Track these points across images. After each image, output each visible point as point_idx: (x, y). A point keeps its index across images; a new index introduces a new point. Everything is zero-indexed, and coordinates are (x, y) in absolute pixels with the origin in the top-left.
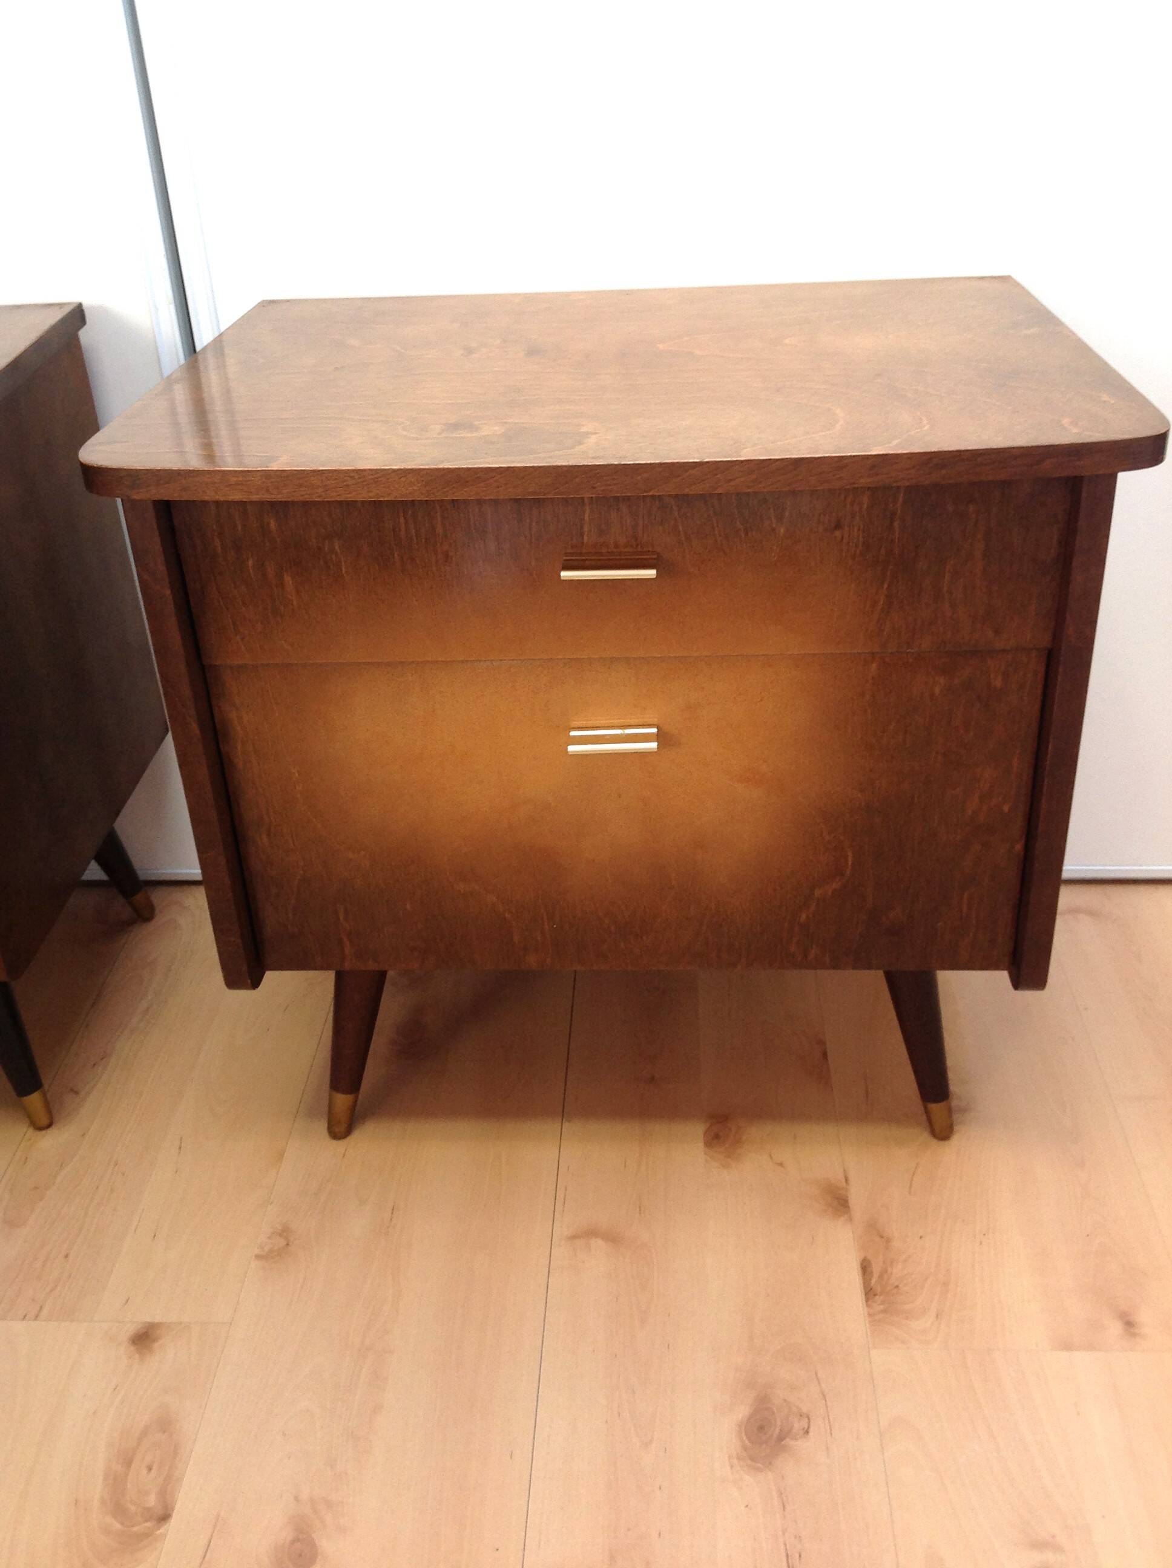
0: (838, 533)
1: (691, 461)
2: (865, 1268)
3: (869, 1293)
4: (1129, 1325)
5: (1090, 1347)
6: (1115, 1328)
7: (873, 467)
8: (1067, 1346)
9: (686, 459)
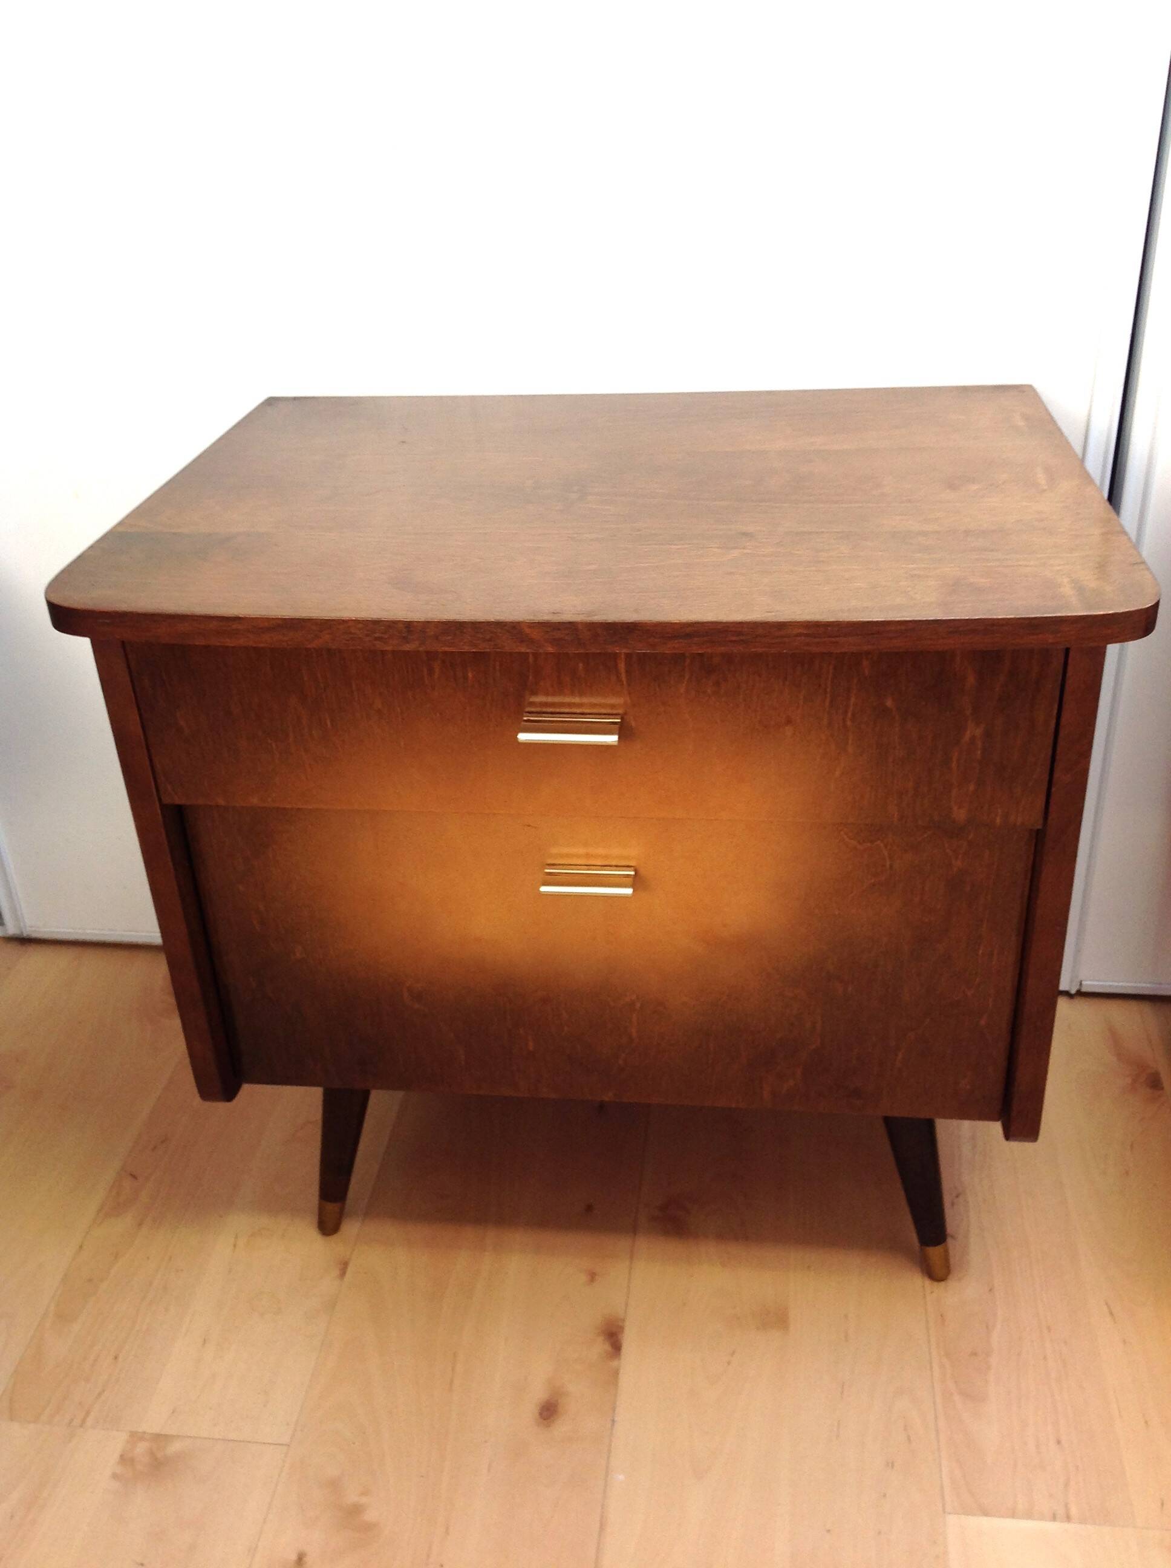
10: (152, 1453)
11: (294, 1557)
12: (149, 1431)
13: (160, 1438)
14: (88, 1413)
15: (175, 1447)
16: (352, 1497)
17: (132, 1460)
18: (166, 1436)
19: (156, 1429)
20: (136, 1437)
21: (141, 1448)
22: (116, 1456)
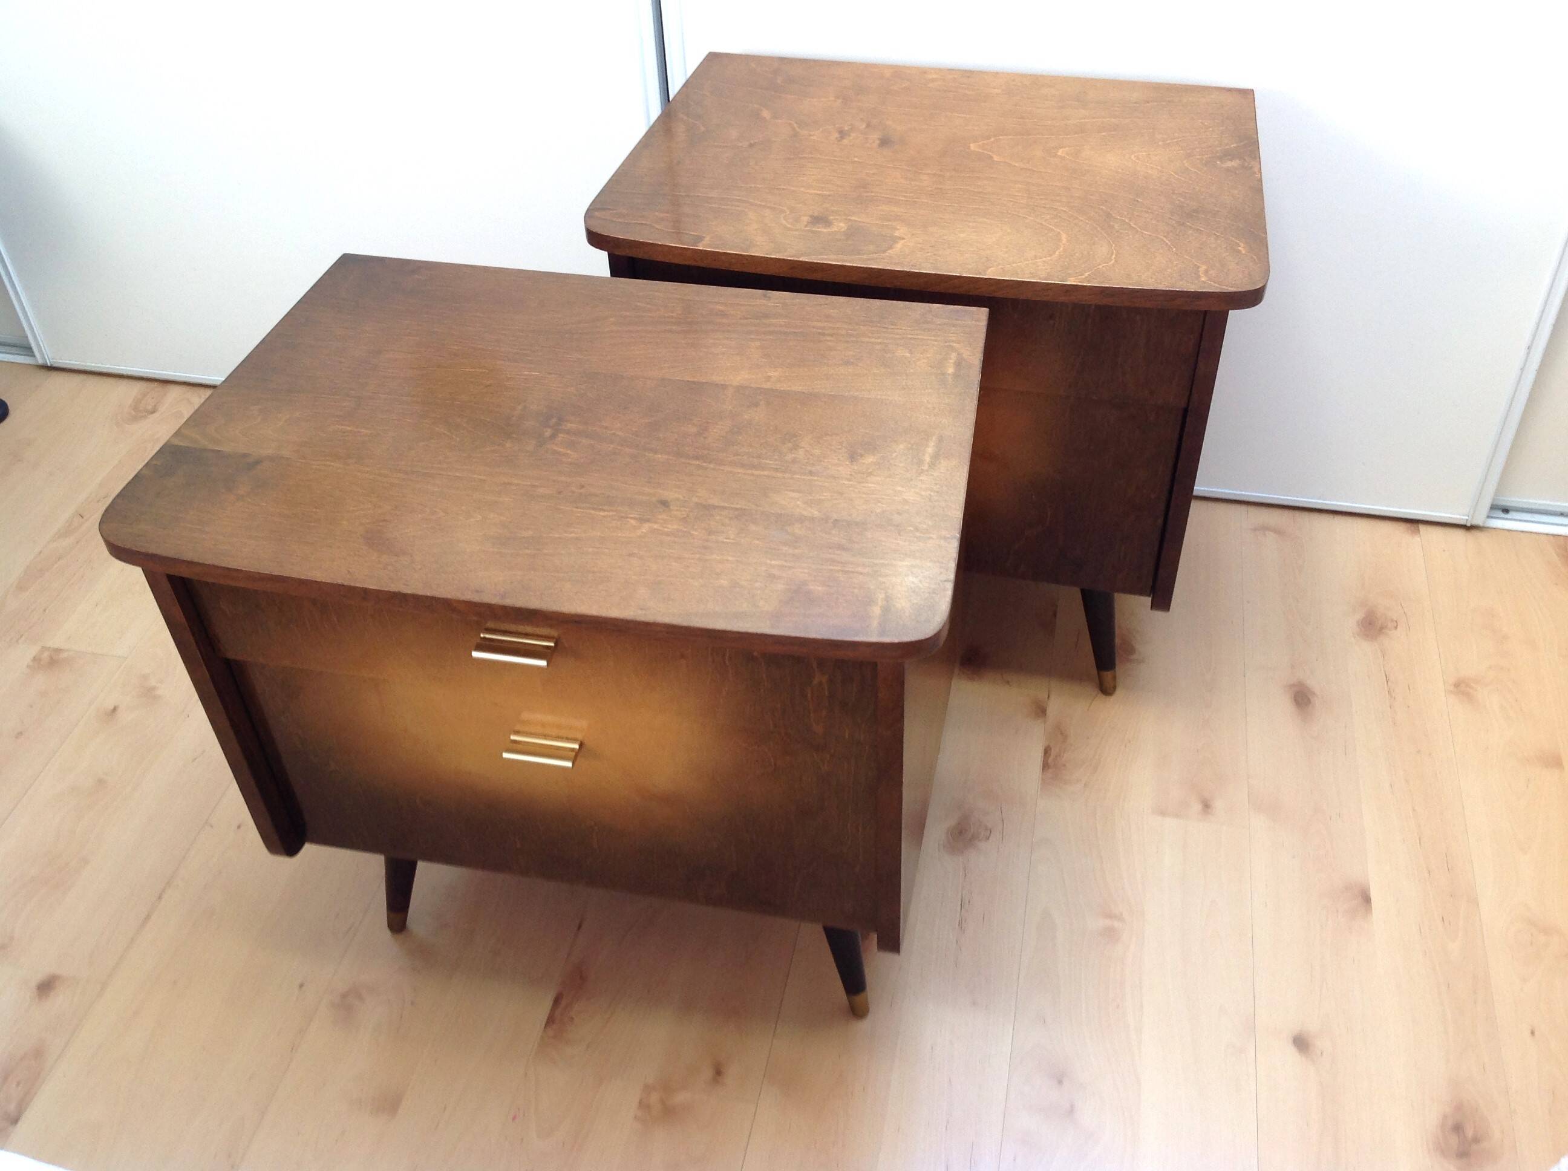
0: (1051, 322)
1: (954, 274)
2: (1047, 751)
3: (1045, 766)
4: (1207, 806)
5: (1177, 816)
6: (1197, 807)
7: (1067, 291)
8: (1163, 813)
9: (951, 272)
10: (51, 658)
11: (112, 707)
12: (52, 647)
13: (58, 651)
14: (22, 636)
15: (64, 655)
16: (153, 682)
17: (40, 660)
18: (61, 650)
19: (56, 646)
20: (44, 649)
21: (46, 655)
22: (31, 657)
